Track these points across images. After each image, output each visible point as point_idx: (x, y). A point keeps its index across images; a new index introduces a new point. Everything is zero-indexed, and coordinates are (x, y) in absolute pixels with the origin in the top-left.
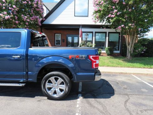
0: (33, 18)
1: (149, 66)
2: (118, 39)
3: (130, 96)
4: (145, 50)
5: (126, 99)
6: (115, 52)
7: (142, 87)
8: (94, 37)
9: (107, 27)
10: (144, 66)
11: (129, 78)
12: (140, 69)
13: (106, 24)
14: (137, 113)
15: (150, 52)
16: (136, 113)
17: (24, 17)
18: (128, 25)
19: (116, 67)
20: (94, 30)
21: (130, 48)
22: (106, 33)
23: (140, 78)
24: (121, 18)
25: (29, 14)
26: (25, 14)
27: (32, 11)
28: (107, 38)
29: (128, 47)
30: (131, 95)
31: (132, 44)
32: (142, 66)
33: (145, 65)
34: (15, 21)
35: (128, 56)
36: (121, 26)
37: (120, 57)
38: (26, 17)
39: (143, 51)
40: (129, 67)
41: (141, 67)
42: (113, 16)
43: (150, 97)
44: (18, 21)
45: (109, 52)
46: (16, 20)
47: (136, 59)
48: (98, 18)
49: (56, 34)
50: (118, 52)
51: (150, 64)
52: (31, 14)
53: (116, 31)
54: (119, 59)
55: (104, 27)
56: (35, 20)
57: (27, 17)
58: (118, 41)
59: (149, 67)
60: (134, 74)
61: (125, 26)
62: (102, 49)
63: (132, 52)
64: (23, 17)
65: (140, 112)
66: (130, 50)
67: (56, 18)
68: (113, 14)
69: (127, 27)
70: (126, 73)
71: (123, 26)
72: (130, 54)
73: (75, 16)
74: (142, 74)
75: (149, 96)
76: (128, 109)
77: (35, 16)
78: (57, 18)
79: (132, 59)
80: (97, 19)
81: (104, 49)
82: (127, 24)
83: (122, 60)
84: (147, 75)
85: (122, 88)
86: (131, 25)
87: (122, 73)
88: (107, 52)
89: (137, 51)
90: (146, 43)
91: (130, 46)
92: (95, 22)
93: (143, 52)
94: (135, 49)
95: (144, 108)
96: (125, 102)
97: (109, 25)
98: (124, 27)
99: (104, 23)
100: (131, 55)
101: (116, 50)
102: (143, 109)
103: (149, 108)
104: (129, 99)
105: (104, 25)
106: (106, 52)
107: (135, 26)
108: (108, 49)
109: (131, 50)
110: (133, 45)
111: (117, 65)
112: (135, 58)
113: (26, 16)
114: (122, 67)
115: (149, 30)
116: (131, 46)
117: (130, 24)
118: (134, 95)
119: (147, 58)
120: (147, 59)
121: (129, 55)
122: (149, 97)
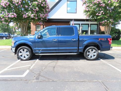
4: (117, 36)
10: (118, 45)
12: (116, 47)
18: (109, 20)
22: (88, 24)
24: (105, 16)
32: (116, 45)
36: (105, 21)
39: (115, 36)
42: (100, 15)
64: (40, 15)
69: (108, 22)
73: (67, 13)
89: (112, 36)
90: (118, 31)
91: (107, 33)
110: (109, 33)
113: (42, 14)
117: (111, 20)
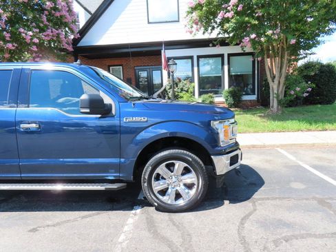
0: (48, 35)
1: (320, 126)
2: (251, 70)
3: (259, 202)
4: (310, 89)
5: (247, 213)
6: (246, 98)
7: (293, 179)
8: (196, 69)
9: (223, 43)
10: (308, 126)
11: (269, 158)
12: (300, 133)
13: (220, 36)
14: (265, 248)
15: (325, 93)
16: (262, 247)
17: (26, 34)
18: (265, 32)
19: (245, 132)
20: (195, 52)
21: (275, 87)
22: (222, 56)
23: (296, 157)
24: (247, 19)
25: (38, 27)
26: (28, 27)
27: (44, 18)
28: (226, 67)
29: (271, 84)
30: (263, 199)
31: (280, 77)
32: (304, 125)
33: (311, 124)
34: (4, 44)
35: (273, 107)
36: (249, 36)
37: (257, 110)
38: (31, 33)
39: (305, 92)
40: (274, 131)
41: (302, 128)
42: (229, 15)
43: (307, 202)
44: (12, 43)
45: (231, 100)
46: (8, 42)
47: (292, 112)
48: (197, 24)
49: (111, 68)
50: (254, 97)
51: (322, 122)
52: (42, 25)
53: (243, 49)
54: (254, 114)
55: (215, 43)
56: (55, 38)
57: (33, 32)
58: (251, 73)
59: (320, 128)
60: (282, 146)
61: (259, 35)
62: (216, 93)
63: (282, 96)
64: (24, 35)
65: (271, 246)
66: (275, 91)
67: (107, 30)
68: (229, 11)
69: (262, 39)
70: (264, 146)
71: (253, 36)
72: (278, 100)
73: (149, 23)
74: (301, 146)
75: (307, 199)
76: (244, 237)
77: (54, 30)
78: (108, 32)
79: (283, 112)
80: (195, 26)
81: (221, 93)
82: (262, 32)
83: (260, 116)
84: (312, 147)
85: (245, 184)
86: (273, 34)
87: (254, 146)
88: (227, 100)
89: (292, 92)
90: (313, 74)
91: (276, 81)
92: (191, 32)
93: (305, 95)
94: (288, 88)
95: (286, 232)
96: (242, 219)
97: (228, 38)
98: (257, 39)
99: (215, 34)
100: (279, 102)
101: (247, 94)
102: (283, 235)
103: (297, 233)
104: (255, 210)
105: (215, 40)
106: (224, 100)
107: (282, 35)
108: (230, 92)
109: (278, 91)
110: (282, 80)
111: (245, 129)
112: (291, 109)
113: (30, 31)
114: (258, 132)
115: (318, 43)
116: (279, 82)
117: (271, 32)
118: (268, 199)
119: (319, 106)
120: (318, 110)
121: (274, 103)
122: (305, 201)
